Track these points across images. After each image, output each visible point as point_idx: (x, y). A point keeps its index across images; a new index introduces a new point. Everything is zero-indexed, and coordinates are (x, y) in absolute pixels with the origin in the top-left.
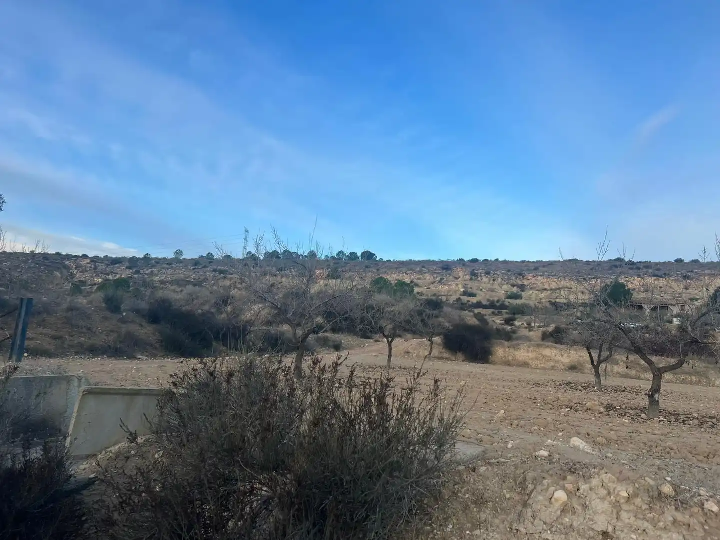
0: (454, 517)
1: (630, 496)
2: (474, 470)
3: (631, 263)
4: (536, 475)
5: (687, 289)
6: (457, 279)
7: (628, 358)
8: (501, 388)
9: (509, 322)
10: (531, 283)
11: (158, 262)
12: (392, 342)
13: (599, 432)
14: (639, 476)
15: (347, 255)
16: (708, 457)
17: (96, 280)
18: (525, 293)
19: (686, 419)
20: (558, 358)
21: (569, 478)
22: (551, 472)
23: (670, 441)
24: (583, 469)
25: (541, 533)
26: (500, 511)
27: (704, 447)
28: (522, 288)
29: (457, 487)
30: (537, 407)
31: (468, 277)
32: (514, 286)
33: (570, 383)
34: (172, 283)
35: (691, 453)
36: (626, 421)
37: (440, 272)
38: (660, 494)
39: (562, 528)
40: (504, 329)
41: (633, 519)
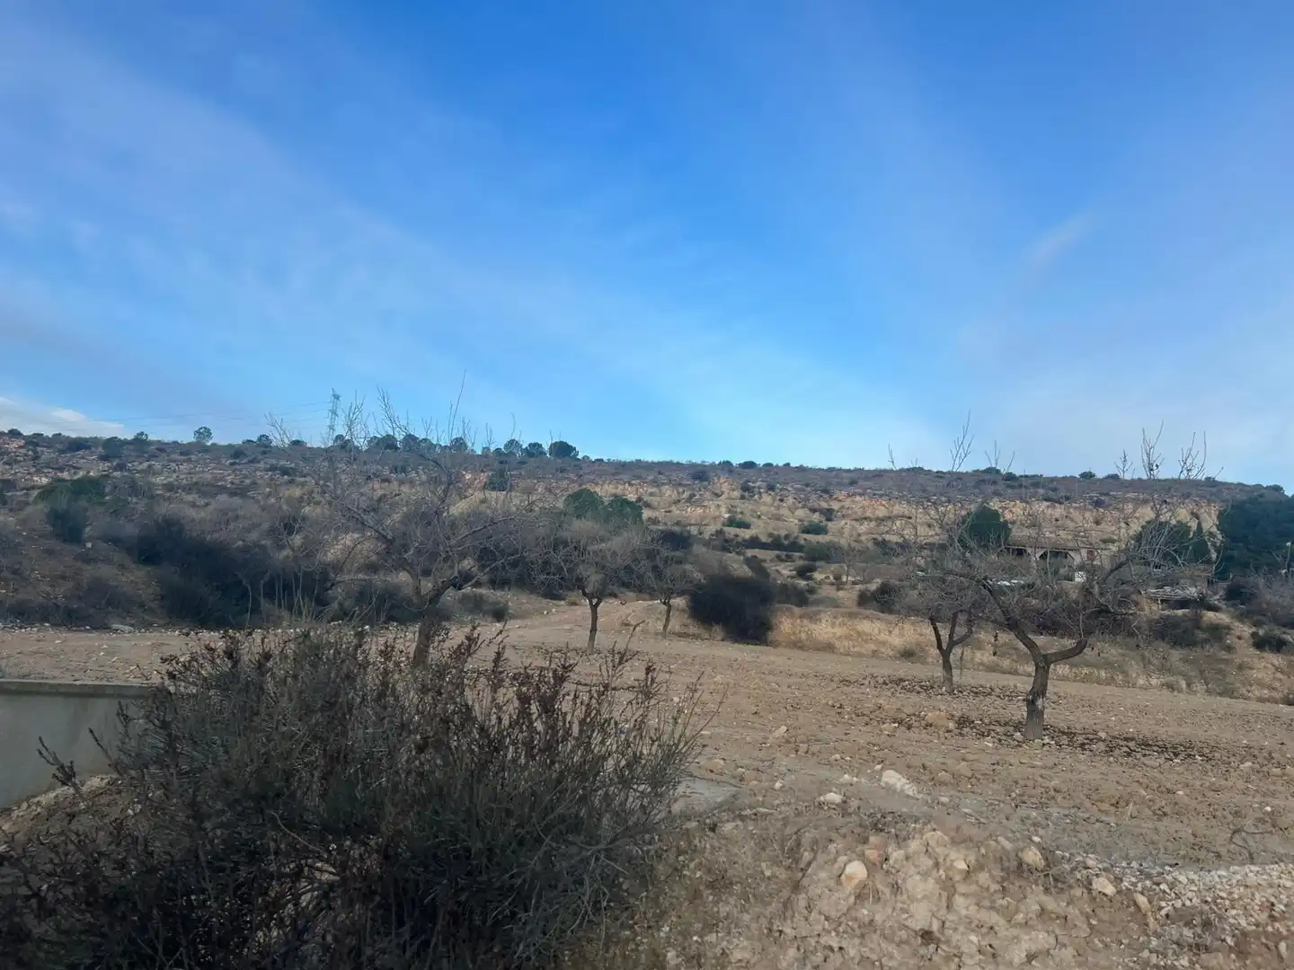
0: (674, 913)
1: (971, 868)
2: (713, 828)
3: (1010, 477)
4: (818, 836)
5: (1097, 523)
6: (718, 496)
7: (996, 637)
8: (784, 688)
9: (804, 573)
10: (843, 507)
11: (162, 448)
12: (598, 604)
13: (943, 764)
14: (988, 834)
15: (524, 447)
16: (1116, 805)
17: (35, 479)
18: (833, 523)
19: (1086, 741)
20: (883, 637)
21: (873, 839)
22: (843, 831)
23: (1056, 779)
24: (896, 823)
25: (819, 935)
26: (752, 900)
27: (1111, 789)
28: (829, 514)
29: (681, 858)
30: (843, 720)
31: (736, 494)
32: (814, 510)
33: (902, 680)
34: (189, 489)
35: (1088, 797)
36: (988, 743)
37: (689, 482)
38: (1020, 864)
39: (856, 926)
40: (795, 587)
41: (973, 908)
